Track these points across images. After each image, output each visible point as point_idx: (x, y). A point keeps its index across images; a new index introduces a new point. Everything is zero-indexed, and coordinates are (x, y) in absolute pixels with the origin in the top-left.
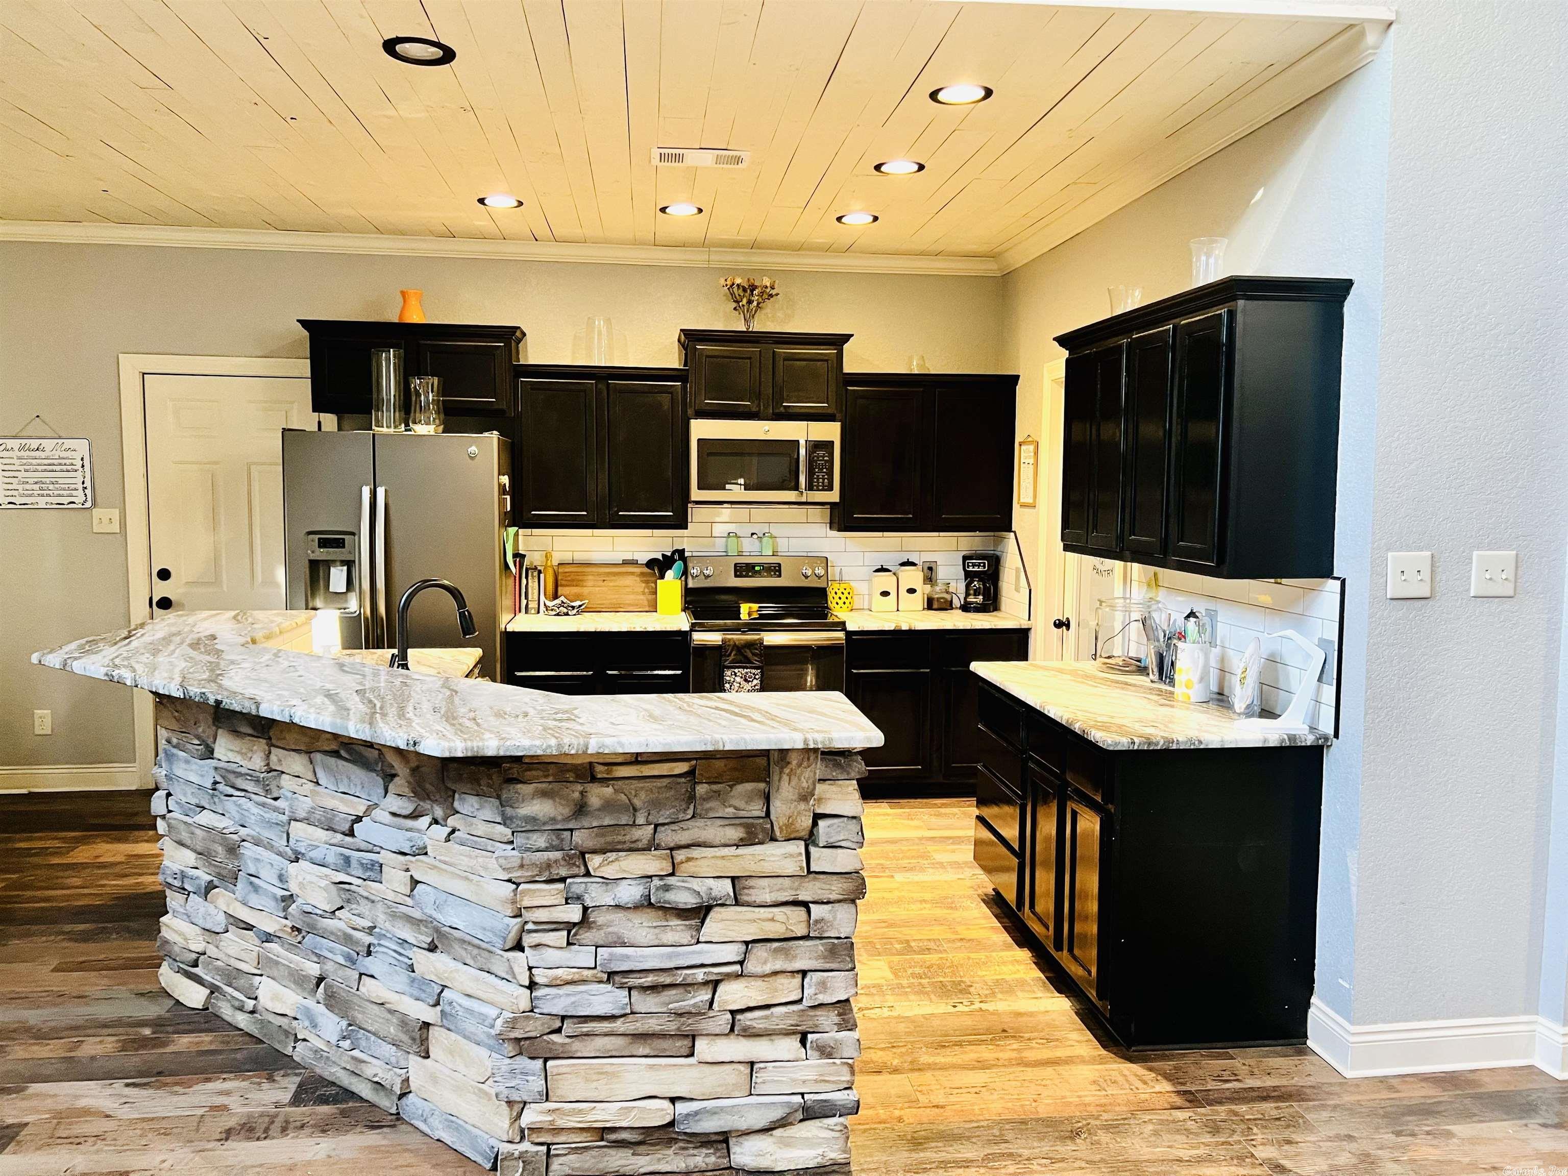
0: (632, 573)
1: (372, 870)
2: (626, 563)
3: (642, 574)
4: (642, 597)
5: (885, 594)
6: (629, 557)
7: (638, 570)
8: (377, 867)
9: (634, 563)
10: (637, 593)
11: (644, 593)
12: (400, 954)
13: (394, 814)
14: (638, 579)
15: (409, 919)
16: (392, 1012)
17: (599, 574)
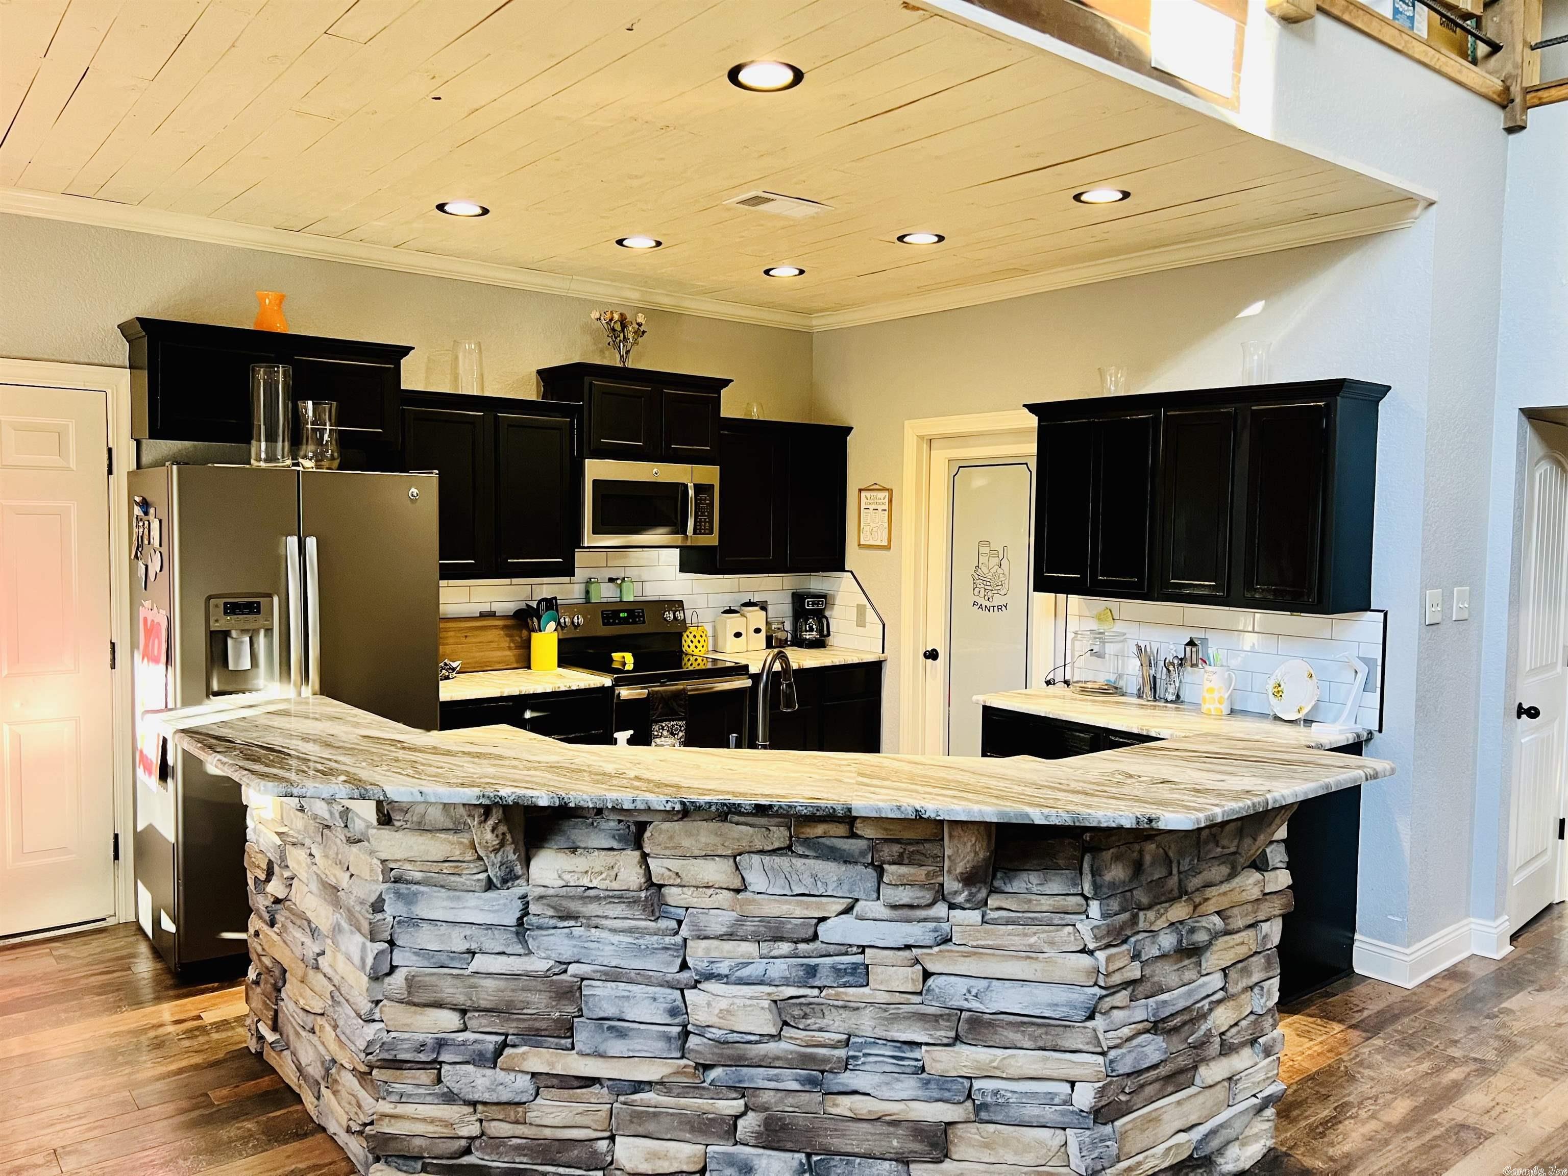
0: (496, 627)
1: (852, 974)
2: (483, 615)
3: (505, 627)
4: (508, 653)
5: (738, 635)
6: (486, 608)
7: (500, 623)
8: (861, 970)
9: (491, 615)
10: (503, 649)
11: (510, 648)
12: (902, 1059)
13: (894, 907)
14: (502, 632)
15: (923, 1017)
16: (895, 1123)
17: (461, 630)
